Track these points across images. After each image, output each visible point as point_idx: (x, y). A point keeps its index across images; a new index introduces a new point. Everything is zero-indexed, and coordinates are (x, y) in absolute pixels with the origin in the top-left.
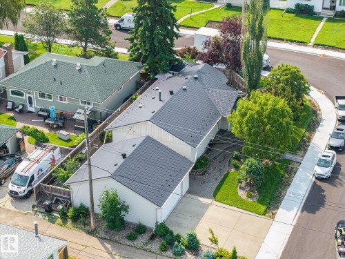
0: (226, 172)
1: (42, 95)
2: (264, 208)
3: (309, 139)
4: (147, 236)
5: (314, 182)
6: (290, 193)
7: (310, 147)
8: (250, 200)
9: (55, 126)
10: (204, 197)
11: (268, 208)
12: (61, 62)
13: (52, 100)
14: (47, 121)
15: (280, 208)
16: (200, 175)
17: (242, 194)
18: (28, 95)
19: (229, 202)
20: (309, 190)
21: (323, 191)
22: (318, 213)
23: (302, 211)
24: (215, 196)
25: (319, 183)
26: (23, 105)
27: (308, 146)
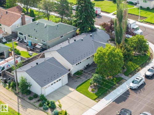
0: (88, 79)
1: (29, 36)
2: (96, 97)
3: (139, 70)
4: (37, 99)
5: (128, 90)
6: (113, 92)
7: (136, 74)
8: (92, 93)
9: (29, 49)
10: (72, 88)
11: (98, 98)
12: (40, 23)
13: (32, 38)
14: (27, 47)
15: (104, 99)
16: (76, 78)
17: (90, 89)
18: (24, 35)
19: (81, 92)
20: (123, 93)
21: (129, 94)
22: (120, 103)
23: (113, 102)
24: (77, 88)
25: (130, 91)
26: (22, 39)
27: (136, 73)
